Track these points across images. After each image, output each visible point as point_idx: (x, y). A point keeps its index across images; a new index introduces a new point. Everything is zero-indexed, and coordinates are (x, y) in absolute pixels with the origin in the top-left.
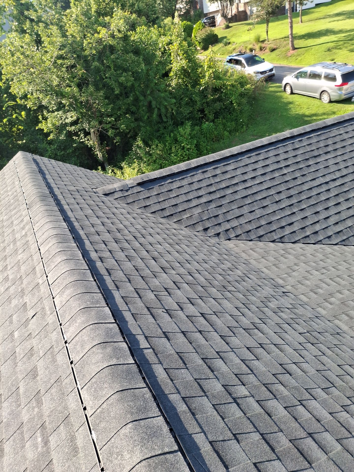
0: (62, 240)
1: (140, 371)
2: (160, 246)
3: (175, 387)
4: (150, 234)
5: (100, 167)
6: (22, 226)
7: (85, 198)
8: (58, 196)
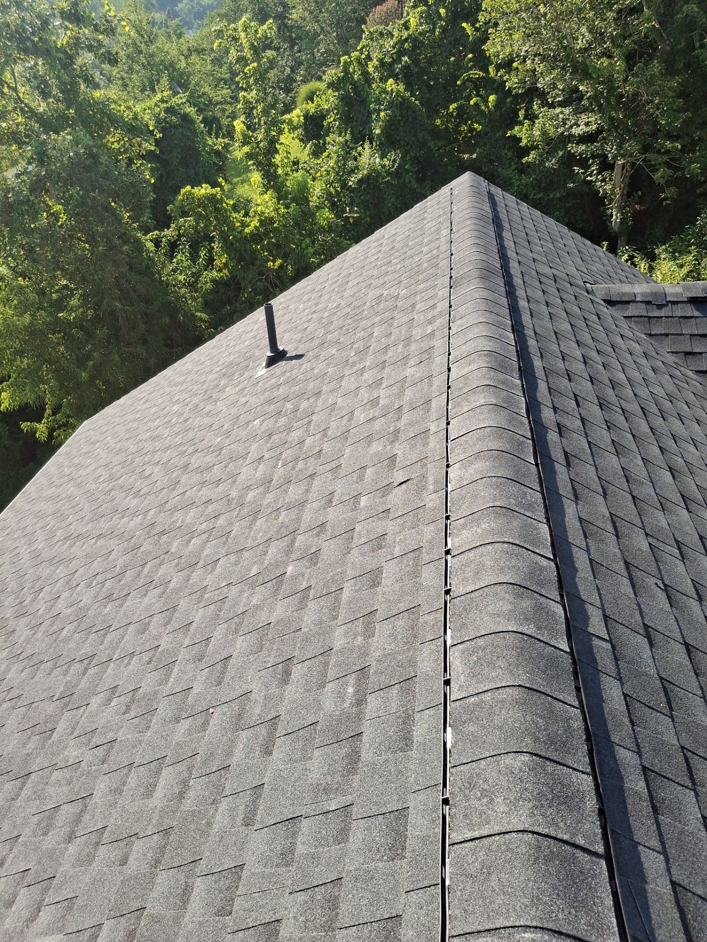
0: (498, 365)
1: (575, 673)
2: (692, 449)
3: (636, 739)
4: (680, 417)
5: (605, 243)
6: (430, 315)
7: (565, 296)
8: (515, 278)
